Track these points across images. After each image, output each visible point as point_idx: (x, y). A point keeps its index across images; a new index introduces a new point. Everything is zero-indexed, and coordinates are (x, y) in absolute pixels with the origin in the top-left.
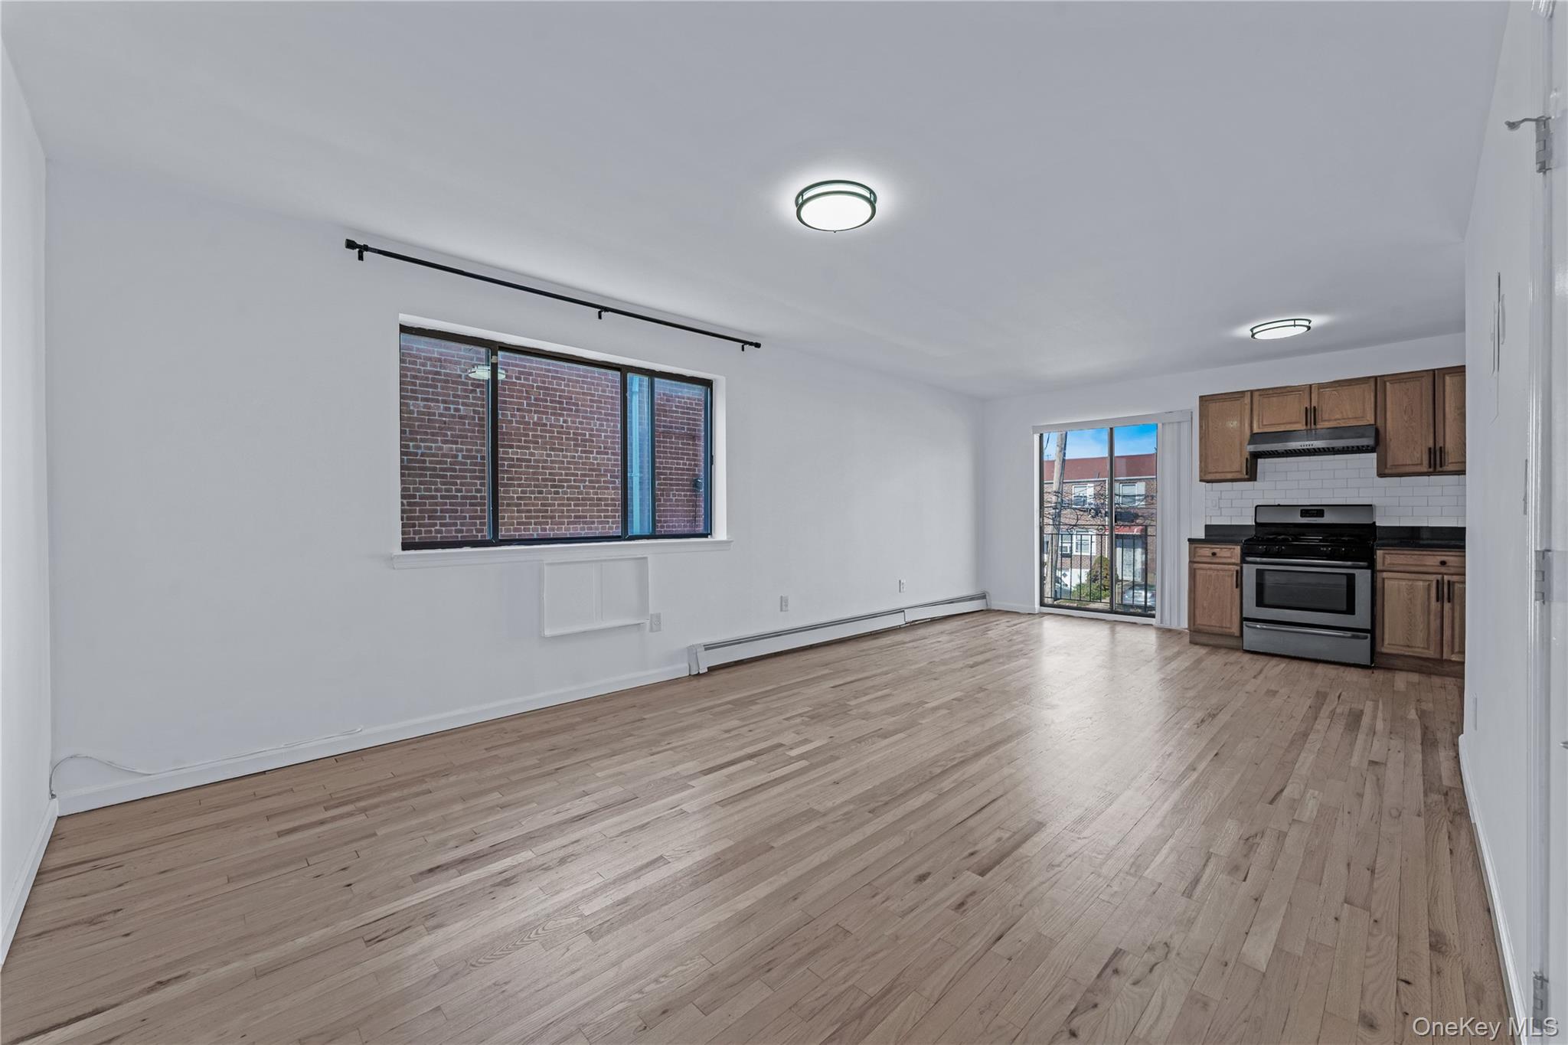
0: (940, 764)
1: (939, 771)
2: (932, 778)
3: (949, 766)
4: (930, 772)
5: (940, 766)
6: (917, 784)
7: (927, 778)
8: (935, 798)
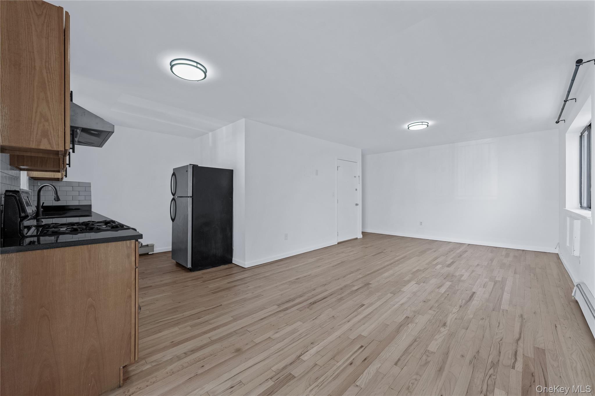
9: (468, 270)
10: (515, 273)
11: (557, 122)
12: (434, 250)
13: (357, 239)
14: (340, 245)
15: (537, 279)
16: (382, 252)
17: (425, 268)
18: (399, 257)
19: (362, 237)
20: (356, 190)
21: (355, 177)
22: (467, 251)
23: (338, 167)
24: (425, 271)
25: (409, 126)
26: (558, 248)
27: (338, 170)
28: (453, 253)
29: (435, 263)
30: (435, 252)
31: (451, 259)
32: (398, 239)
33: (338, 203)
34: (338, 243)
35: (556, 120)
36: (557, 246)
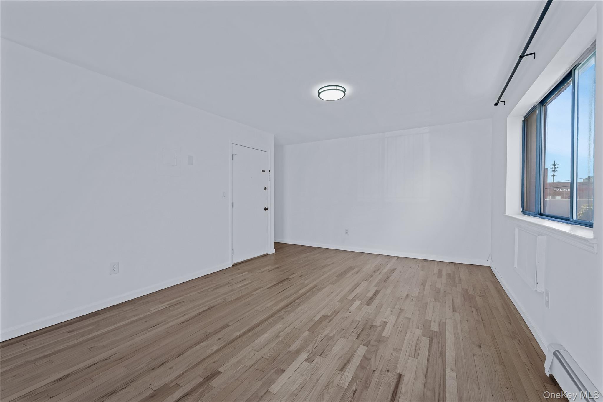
0: (297, 304)
1: (297, 300)
2: (300, 297)
3: (293, 303)
4: (300, 300)
5: (297, 303)
6: (305, 295)
7: (301, 298)
8: (298, 291)
9: (394, 308)
10: (453, 311)
11: (496, 104)
12: (356, 270)
13: (266, 255)
14: (236, 267)
15: (482, 320)
16: (288, 278)
17: (335, 311)
18: (306, 288)
19: (274, 252)
20: (265, 189)
21: (264, 171)
22: (395, 269)
23: (233, 154)
24: (334, 318)
25: (319, 92)
26: (490, 260)
27: (233, 159)
28: (379, 274)
29: (351, 297)
30: (357, 273)
31: (375, 286)
32: (319, 253)
33: (233, 206)
34: (234, 265)
35: (496, 101)
36: (489, 257)
